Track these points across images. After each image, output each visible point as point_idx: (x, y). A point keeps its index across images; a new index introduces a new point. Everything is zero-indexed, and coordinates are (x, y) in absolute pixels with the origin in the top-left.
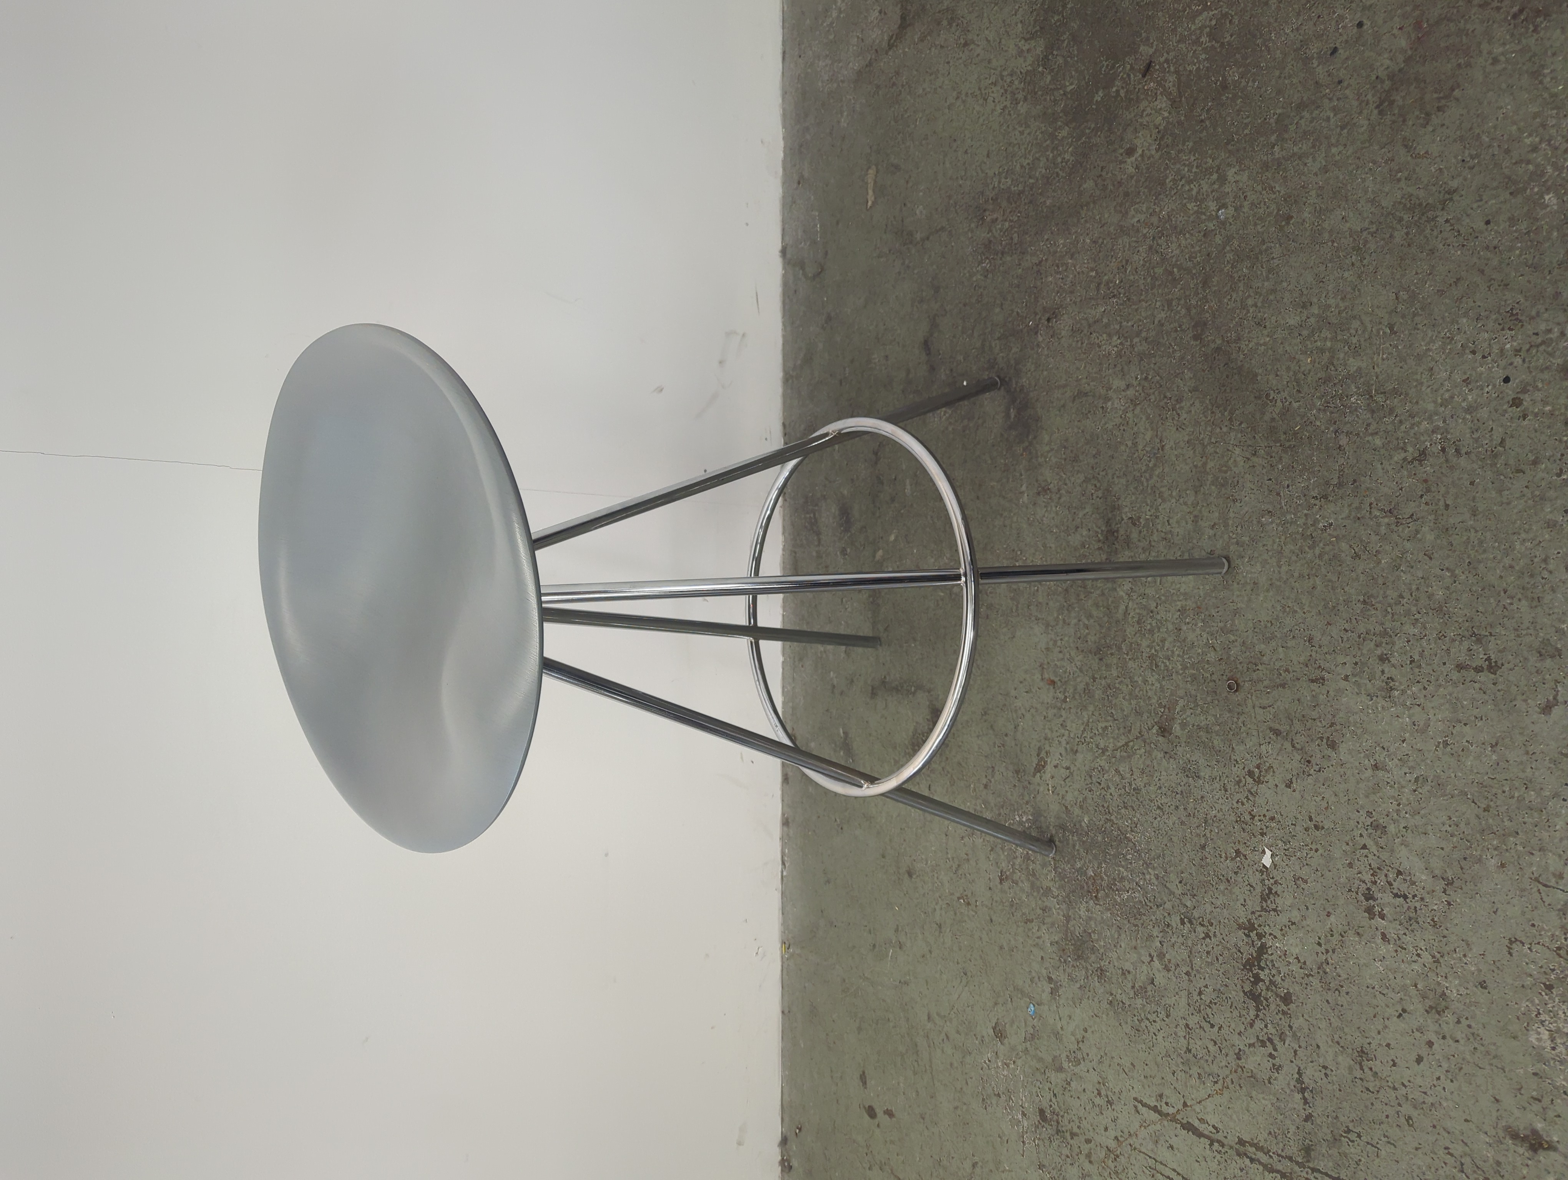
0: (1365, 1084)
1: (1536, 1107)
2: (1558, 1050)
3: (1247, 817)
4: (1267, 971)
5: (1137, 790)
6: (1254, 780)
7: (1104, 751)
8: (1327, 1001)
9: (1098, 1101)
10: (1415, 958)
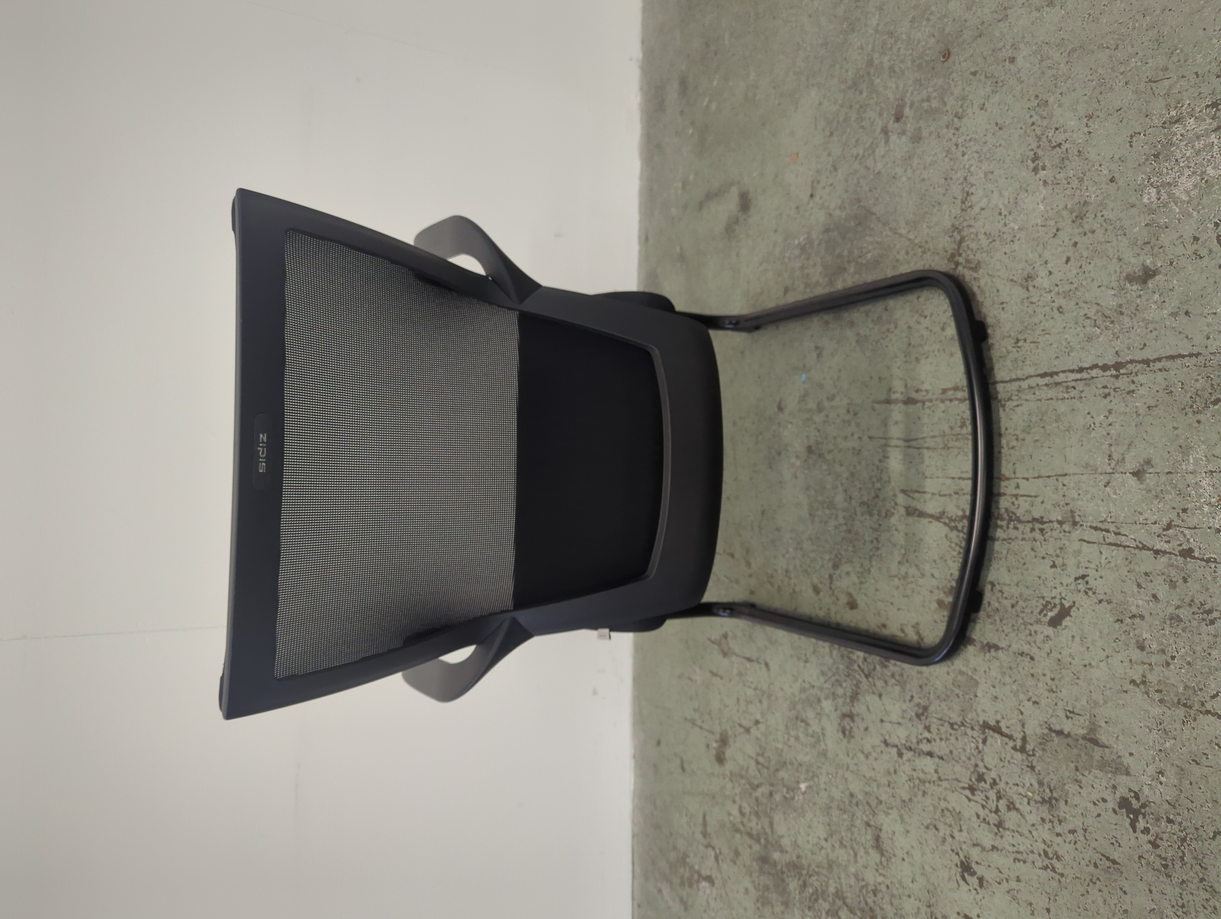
0: (1030, 300)
1: (1148, 248)
2: (1163, 198)
3: (953, 148)
4: (964, 255)
5: (879, 173)
6: (959, 118)
7: (856, 157)
8: (1005, 254)
9: (847, 417)
10: (1066, 186)
